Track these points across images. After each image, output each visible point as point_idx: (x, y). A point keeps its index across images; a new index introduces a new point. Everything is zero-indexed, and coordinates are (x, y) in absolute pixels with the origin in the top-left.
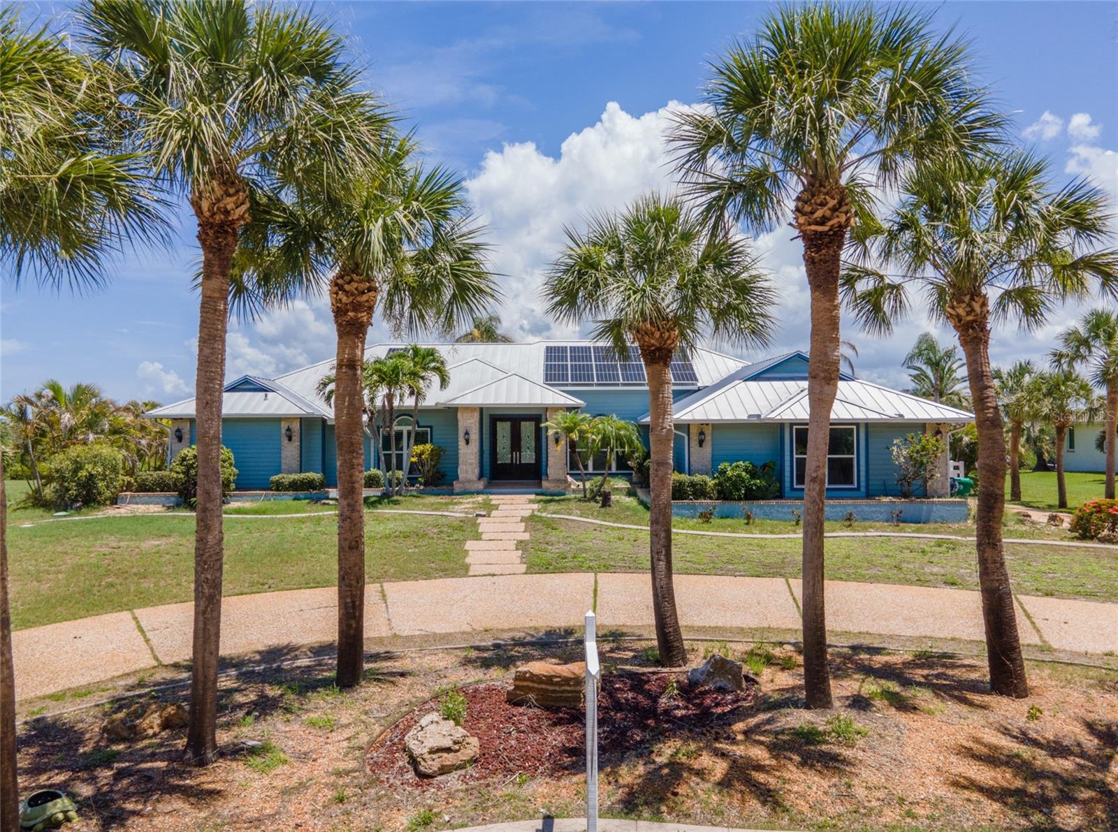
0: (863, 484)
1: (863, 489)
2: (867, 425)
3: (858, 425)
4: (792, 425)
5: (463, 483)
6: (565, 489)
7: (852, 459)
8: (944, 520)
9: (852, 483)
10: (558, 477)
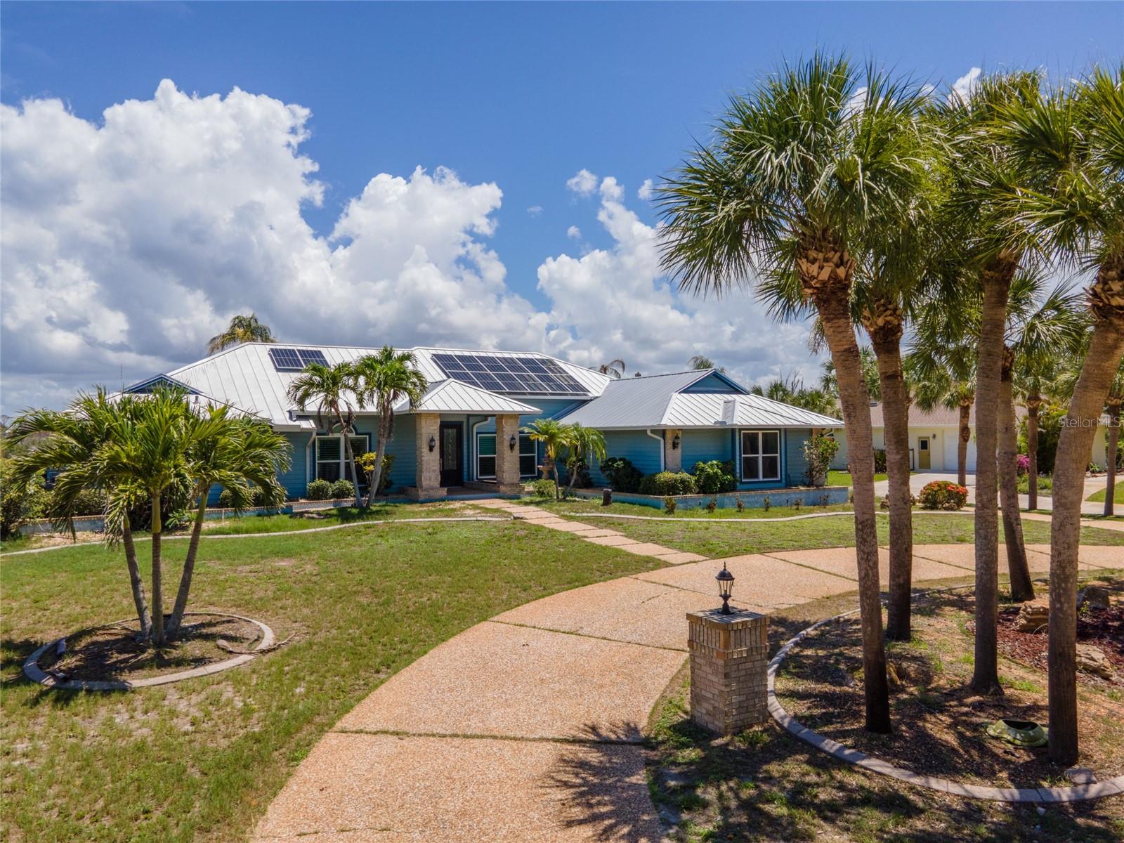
0: (783, 477)
1: (784, 481)
2: (785, 429)
3: (780, 430)
4: (740, 430)
5: (426, 490)
6: (520, 492)
7: (776, 457)
8: (836, 502)
9: (776, 476)
10: (512, 481)
